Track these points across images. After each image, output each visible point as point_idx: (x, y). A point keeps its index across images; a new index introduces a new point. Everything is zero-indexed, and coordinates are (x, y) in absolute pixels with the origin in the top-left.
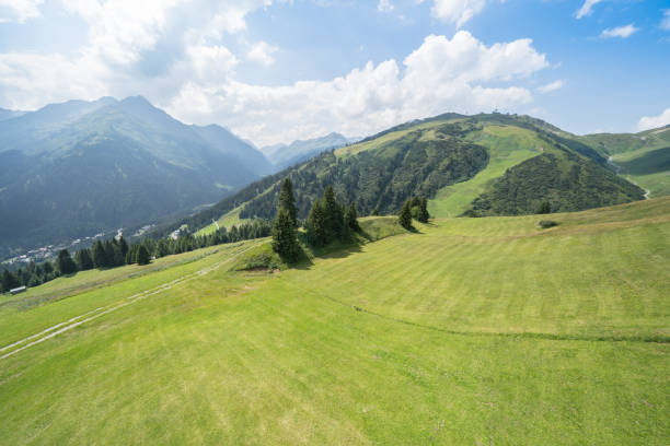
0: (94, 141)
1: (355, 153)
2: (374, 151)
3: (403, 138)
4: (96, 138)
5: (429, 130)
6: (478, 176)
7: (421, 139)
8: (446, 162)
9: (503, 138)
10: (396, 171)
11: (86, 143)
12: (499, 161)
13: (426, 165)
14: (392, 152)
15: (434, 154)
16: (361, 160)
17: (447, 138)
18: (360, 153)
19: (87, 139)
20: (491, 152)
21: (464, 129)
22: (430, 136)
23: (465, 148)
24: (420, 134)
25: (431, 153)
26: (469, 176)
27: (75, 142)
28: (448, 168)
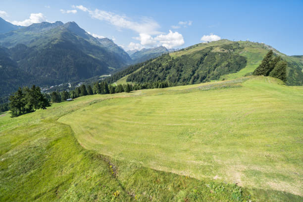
0: (56, 42)
1: (180, 55)
2: (189, 55)
3: (204, 50)
4: (57, 40)
5: (216, 47)
6: (241, 71)
7: (212, 51)
8: (226, 63)
9: (255, 54)
10: (201, 65)
11: (52, 43)
12: (252, 64)
13: (215, 64)
14: (199, 56)
15: (219, 59)
16: (183, 59)
17: (226, 51)
18: (182, 56)
19: (53, 41)
20: (248, 60)
21: (234, 48)
22: (218, 50)
23: (235, 57)
24: (211, 48)
25: (218, 58)
26: (237, 70)
27: (48, 42)
28: (227, 66)
